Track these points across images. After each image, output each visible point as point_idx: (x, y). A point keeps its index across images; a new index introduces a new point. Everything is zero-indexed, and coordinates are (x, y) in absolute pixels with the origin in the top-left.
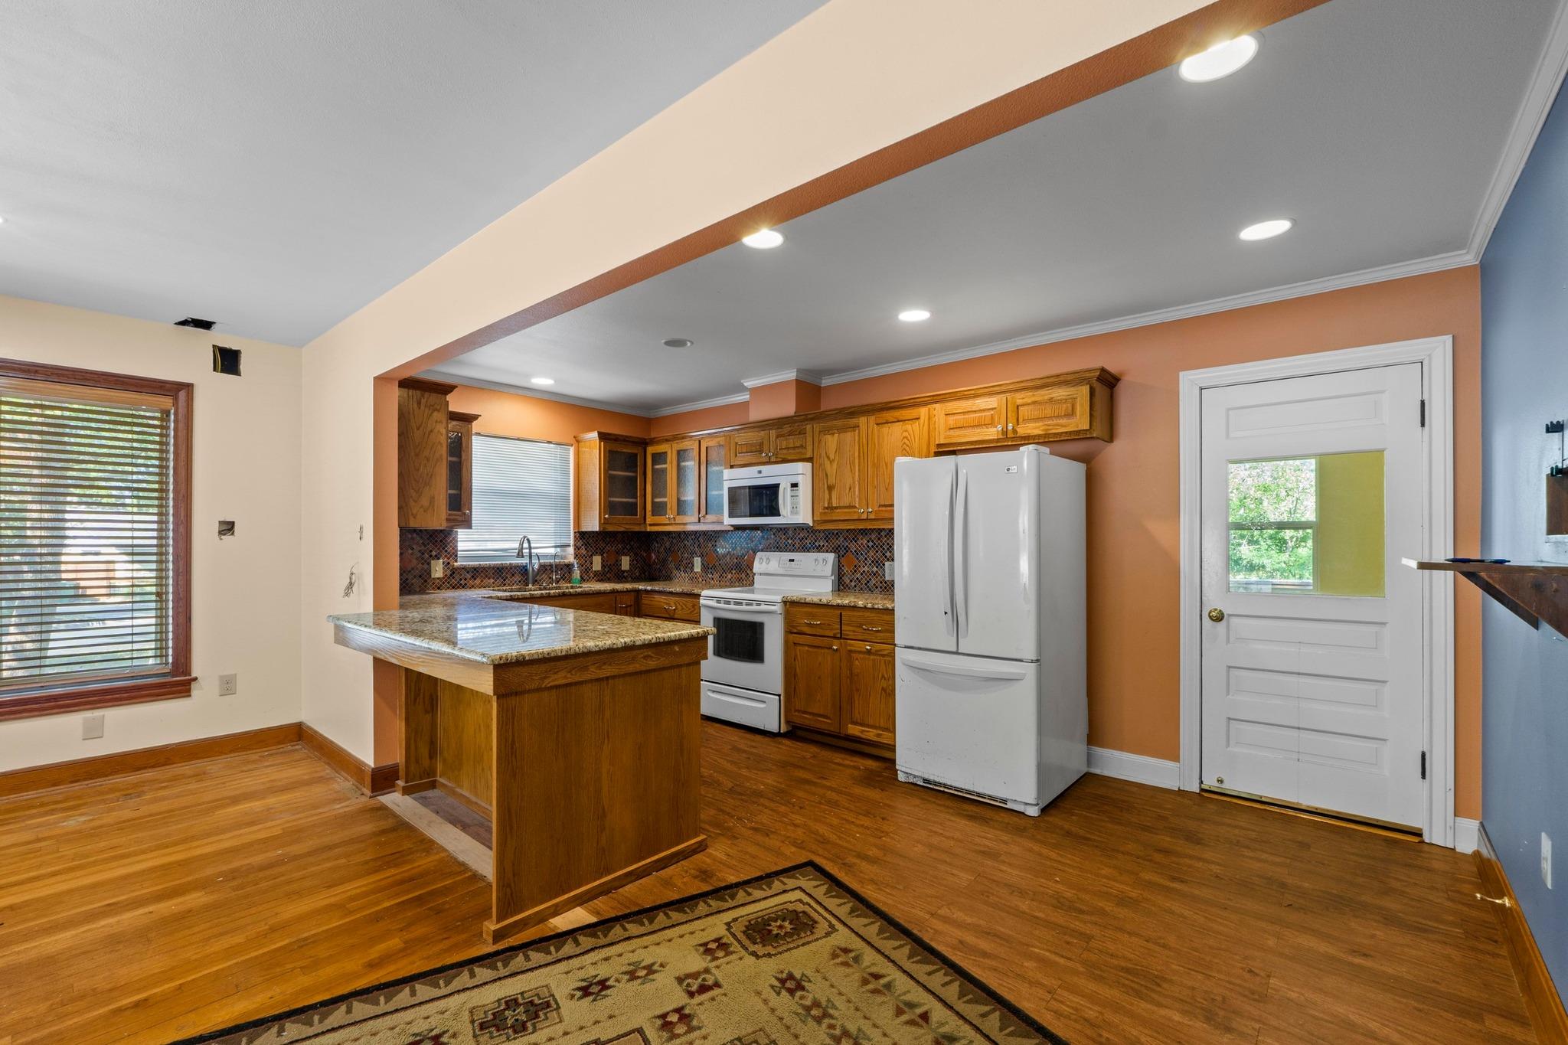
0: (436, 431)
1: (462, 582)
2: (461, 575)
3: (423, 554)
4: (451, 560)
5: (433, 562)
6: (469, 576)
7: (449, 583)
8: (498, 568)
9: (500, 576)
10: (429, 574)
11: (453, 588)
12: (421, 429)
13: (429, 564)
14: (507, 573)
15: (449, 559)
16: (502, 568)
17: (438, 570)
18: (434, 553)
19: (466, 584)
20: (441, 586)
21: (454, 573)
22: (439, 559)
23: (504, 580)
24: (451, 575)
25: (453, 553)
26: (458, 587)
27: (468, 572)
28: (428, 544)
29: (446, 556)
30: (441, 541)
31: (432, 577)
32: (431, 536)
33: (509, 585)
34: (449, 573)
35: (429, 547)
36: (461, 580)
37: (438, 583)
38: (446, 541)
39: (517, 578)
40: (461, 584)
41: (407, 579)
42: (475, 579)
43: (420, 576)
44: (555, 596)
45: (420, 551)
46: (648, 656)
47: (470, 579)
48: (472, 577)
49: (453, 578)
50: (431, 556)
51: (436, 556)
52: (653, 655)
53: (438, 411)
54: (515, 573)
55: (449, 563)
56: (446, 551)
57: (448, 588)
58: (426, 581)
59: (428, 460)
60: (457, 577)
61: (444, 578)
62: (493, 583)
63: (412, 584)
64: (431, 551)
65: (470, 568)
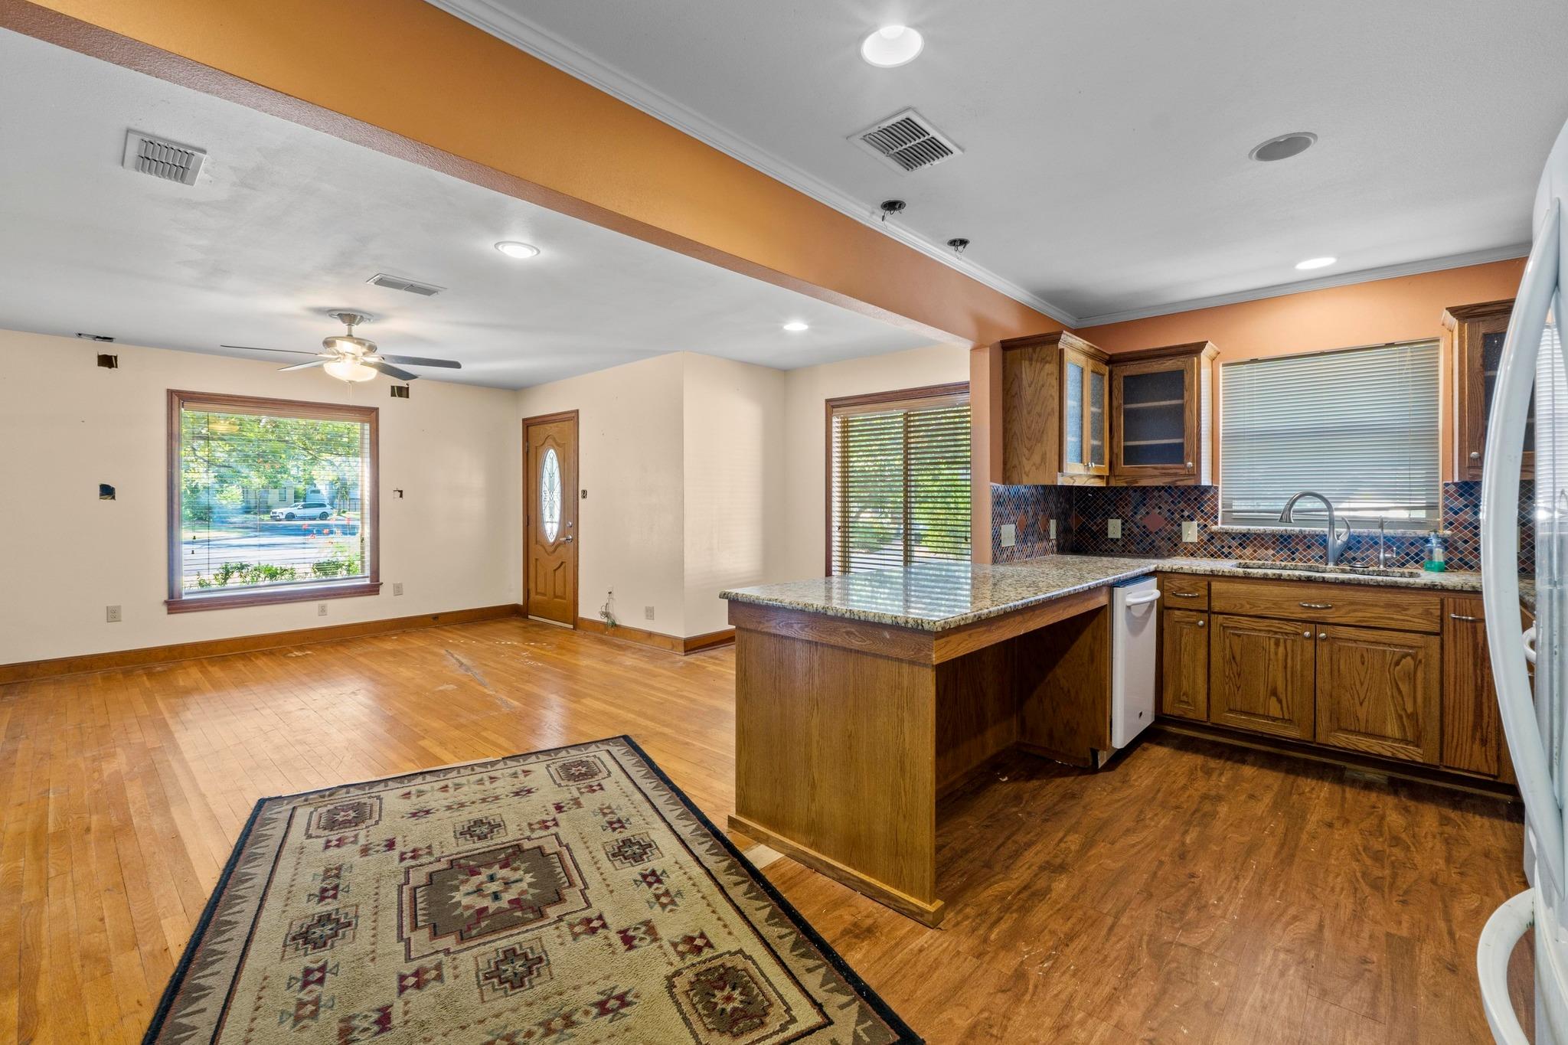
0: (1048, 384)
1: (1226, 550)
2: (1223, 541)
3: (1173, 514)
4: (1209, 523)
5: (1184, 524)
6: (1234, 543)
7: (1205, 549)
8: (1282, 536)
9: (1286, 546)
10: (1180, 537)
11: (1212, 556)
12: (1033, 386)
13: (1180, 525)
14: (1297, 544)
15: (1205, 520)
16: (1289, 537)
17: (1191, 533)
18: (1186, 513)
19: (1230, 553)
20: (1195, 552)
21: (1213, 538)
22: (1192, 520)
23: (1293, 553)
24: (1209, 540)
25: (1212, 514)
26: (1219, 556)
27: (1234, 538)
28: (1179, 502)
29: (1202, 517)
30: (1196, 499)
31: (1183, 541)
32: (1182, 493)
33: (1301, 560)
34: (1205, 537)
35: (1182, 505)
36: (1223, 547)
37: (1192, 549)
38: (1202, 499)
39: (1317, 551)
40: (1223, 553)
41: (1154, 541)
42: (1244, 548)
43: (1169, 539)
44: (1291, 580)
45: (1169, 511)
46: (852, 633)
47: (1237, 547)
48: (1240, 544)
49: (1212, 544)
50: (1182, 516)
51: (1189, 516)
52: (857, 633)
53: (1050, 363)
54: (1313, 544)
55: (1205, 526)
56: (1202, 511)
57: (1205, 556)
58: (1176, 545)
59: (1040, 415)
60: (1218, 544)
61: (1198, 543)
62: (1274, 555)
63: (1160, 547)
64: (1183, 511)
65: (1237, 534)
